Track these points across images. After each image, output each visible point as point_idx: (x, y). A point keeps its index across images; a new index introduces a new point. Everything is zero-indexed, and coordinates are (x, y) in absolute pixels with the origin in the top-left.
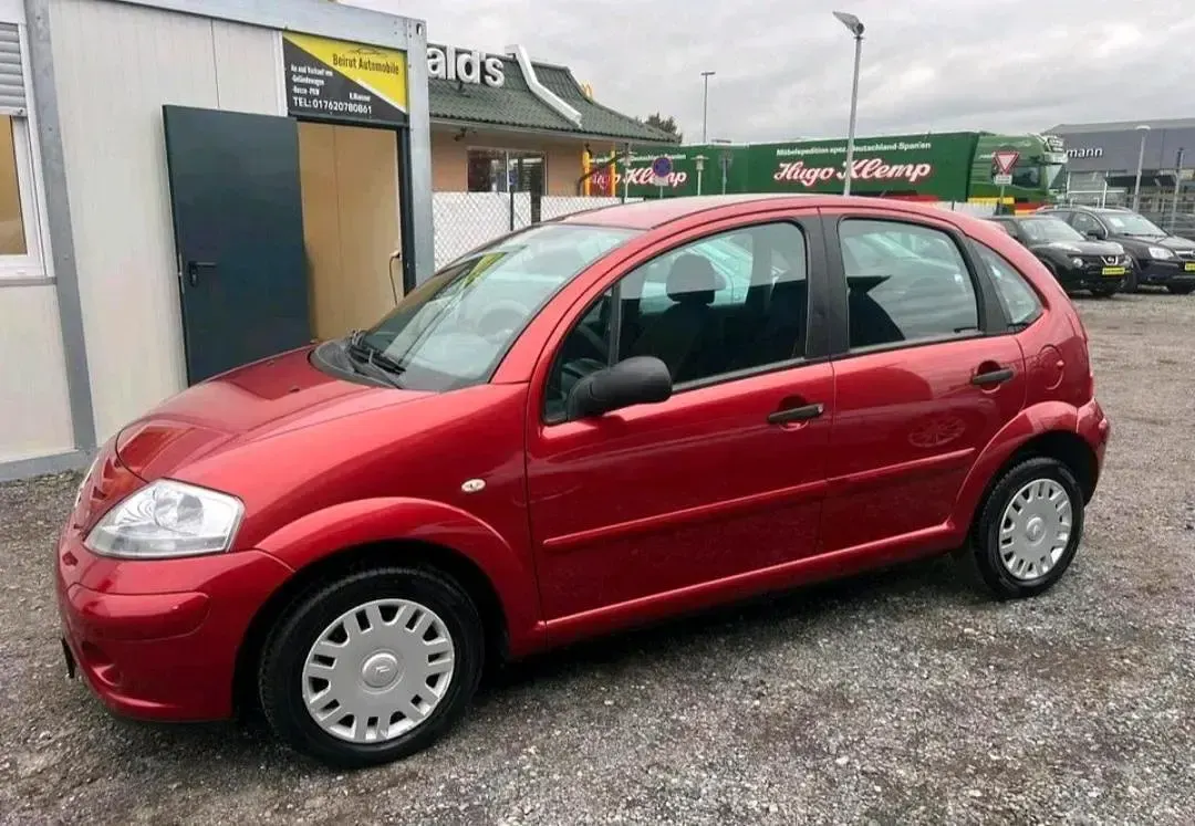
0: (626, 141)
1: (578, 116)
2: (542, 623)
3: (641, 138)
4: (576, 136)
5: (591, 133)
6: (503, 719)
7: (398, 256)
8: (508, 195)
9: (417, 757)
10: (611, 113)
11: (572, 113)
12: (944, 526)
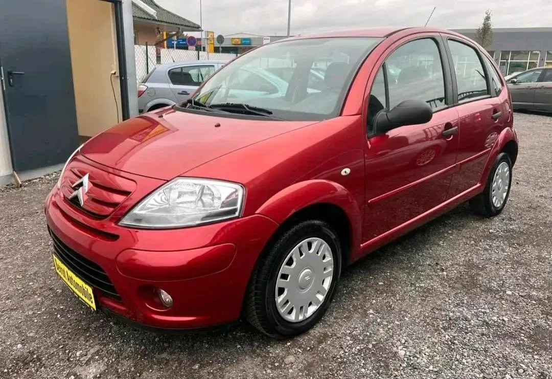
0: (179, 26)
1: (155, 13)
2: (361, 245)
3: (185, 26)
4: (153, 22)
5: (162, 21)
6: (340, 299)
7: (115, 74)
8: (145, 47)
9: (318, 325)
10: (169, 12)
11: (152, 11)
12: (478, 185)
